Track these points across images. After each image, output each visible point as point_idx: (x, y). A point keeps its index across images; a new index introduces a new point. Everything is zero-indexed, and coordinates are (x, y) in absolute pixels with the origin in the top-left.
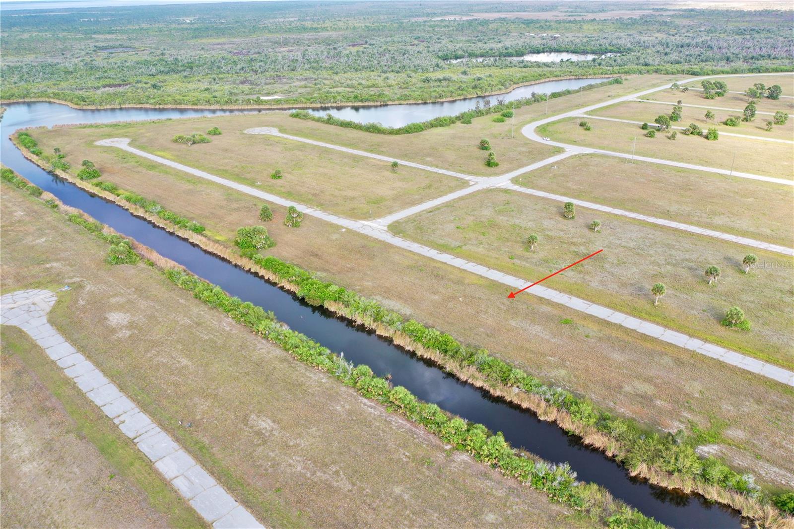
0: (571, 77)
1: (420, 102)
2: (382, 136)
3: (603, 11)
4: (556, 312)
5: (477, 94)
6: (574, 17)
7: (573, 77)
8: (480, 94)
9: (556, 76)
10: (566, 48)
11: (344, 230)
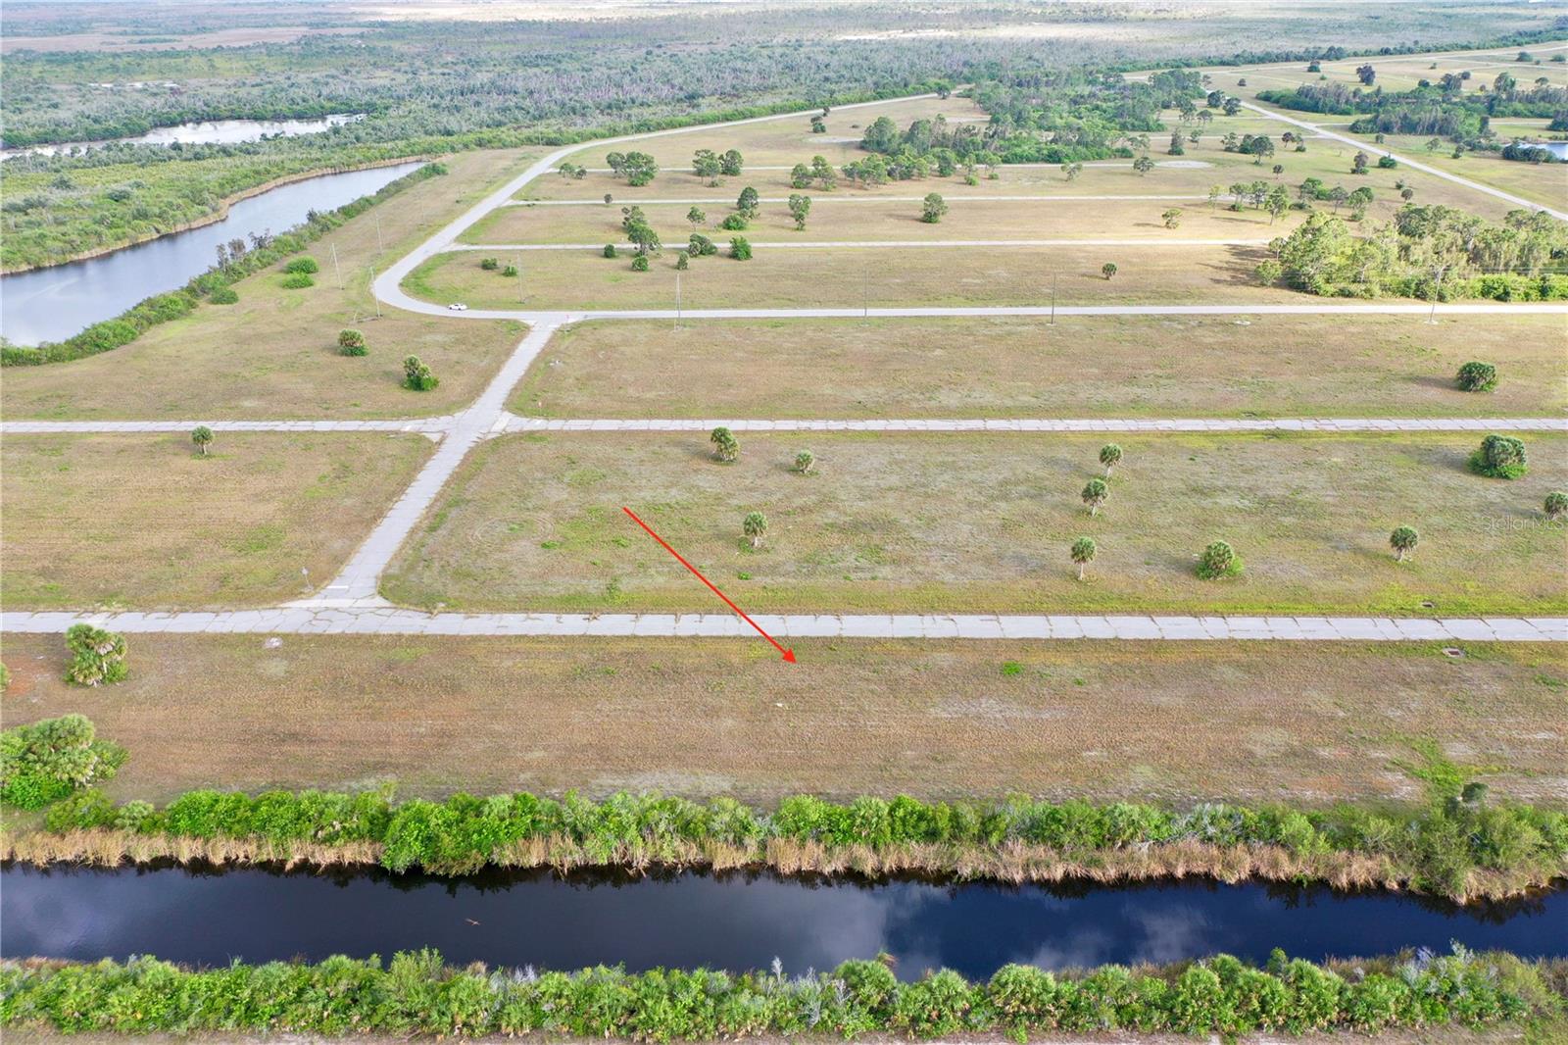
0: (325, 171)
1: (24, 267)
2: (31, 371)
3: (203, 30)
4: (970, 658)
5: (158, 231)
6: (154, 45)
7: (329, 171)
8: (164, 230)
9: (294, 172)
10: (233, 110)
11: (275, 642)
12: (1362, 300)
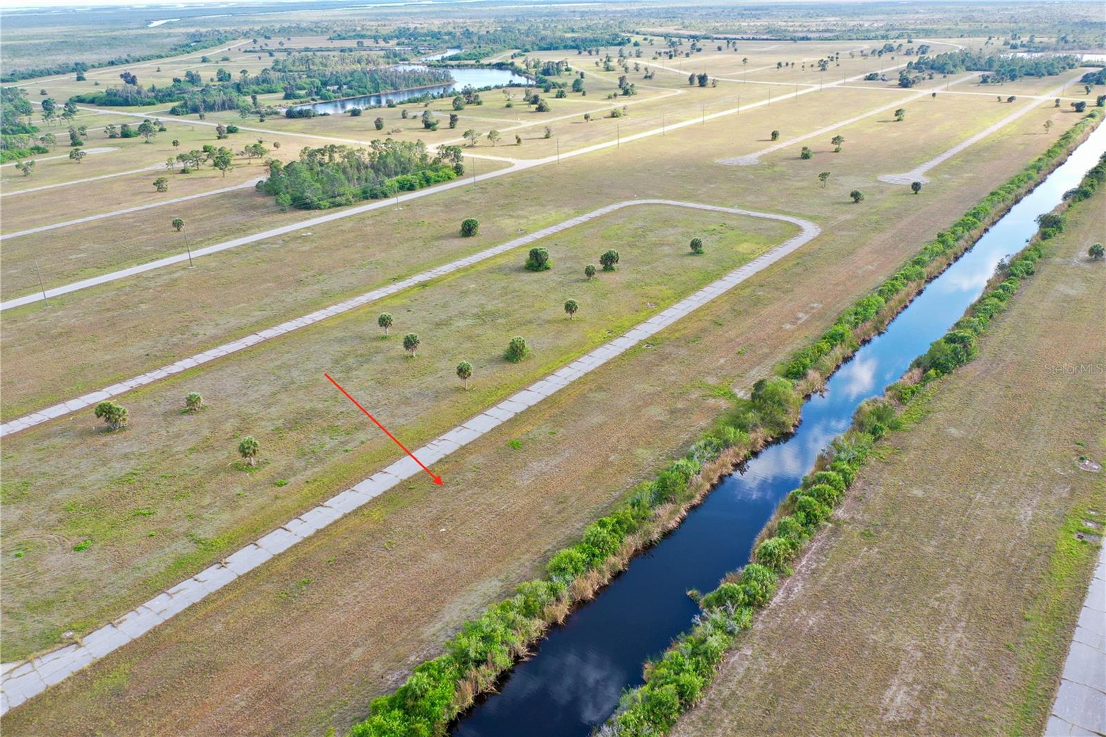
4: (487, 451)
12: (347, 207)
